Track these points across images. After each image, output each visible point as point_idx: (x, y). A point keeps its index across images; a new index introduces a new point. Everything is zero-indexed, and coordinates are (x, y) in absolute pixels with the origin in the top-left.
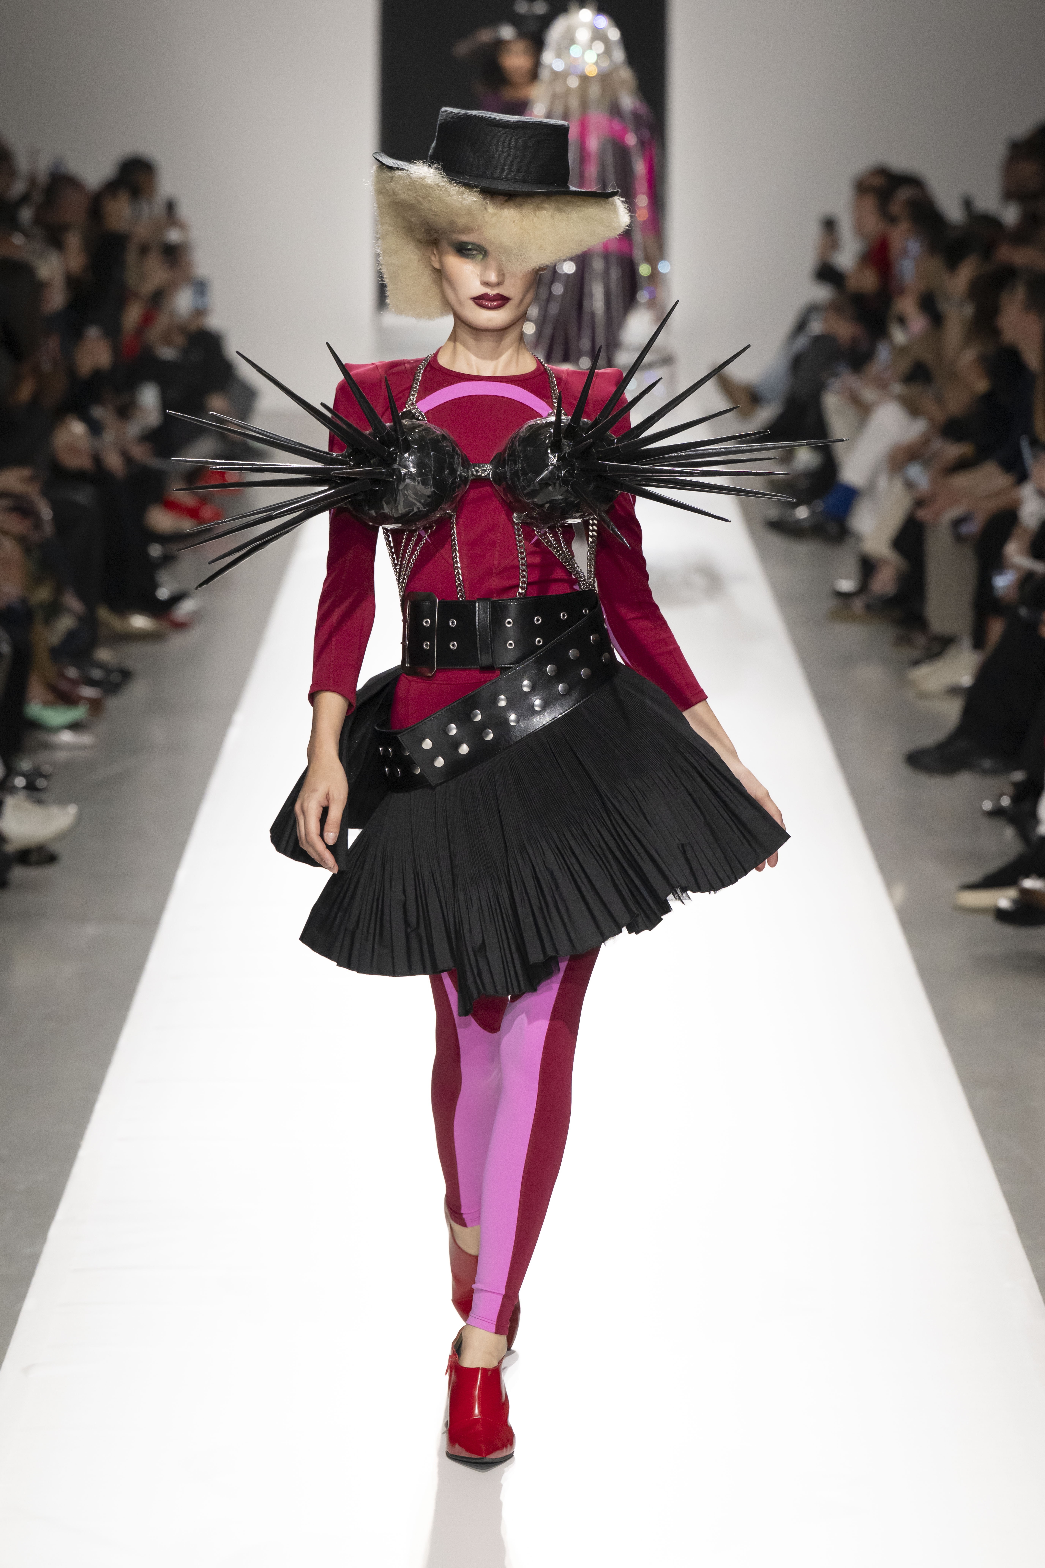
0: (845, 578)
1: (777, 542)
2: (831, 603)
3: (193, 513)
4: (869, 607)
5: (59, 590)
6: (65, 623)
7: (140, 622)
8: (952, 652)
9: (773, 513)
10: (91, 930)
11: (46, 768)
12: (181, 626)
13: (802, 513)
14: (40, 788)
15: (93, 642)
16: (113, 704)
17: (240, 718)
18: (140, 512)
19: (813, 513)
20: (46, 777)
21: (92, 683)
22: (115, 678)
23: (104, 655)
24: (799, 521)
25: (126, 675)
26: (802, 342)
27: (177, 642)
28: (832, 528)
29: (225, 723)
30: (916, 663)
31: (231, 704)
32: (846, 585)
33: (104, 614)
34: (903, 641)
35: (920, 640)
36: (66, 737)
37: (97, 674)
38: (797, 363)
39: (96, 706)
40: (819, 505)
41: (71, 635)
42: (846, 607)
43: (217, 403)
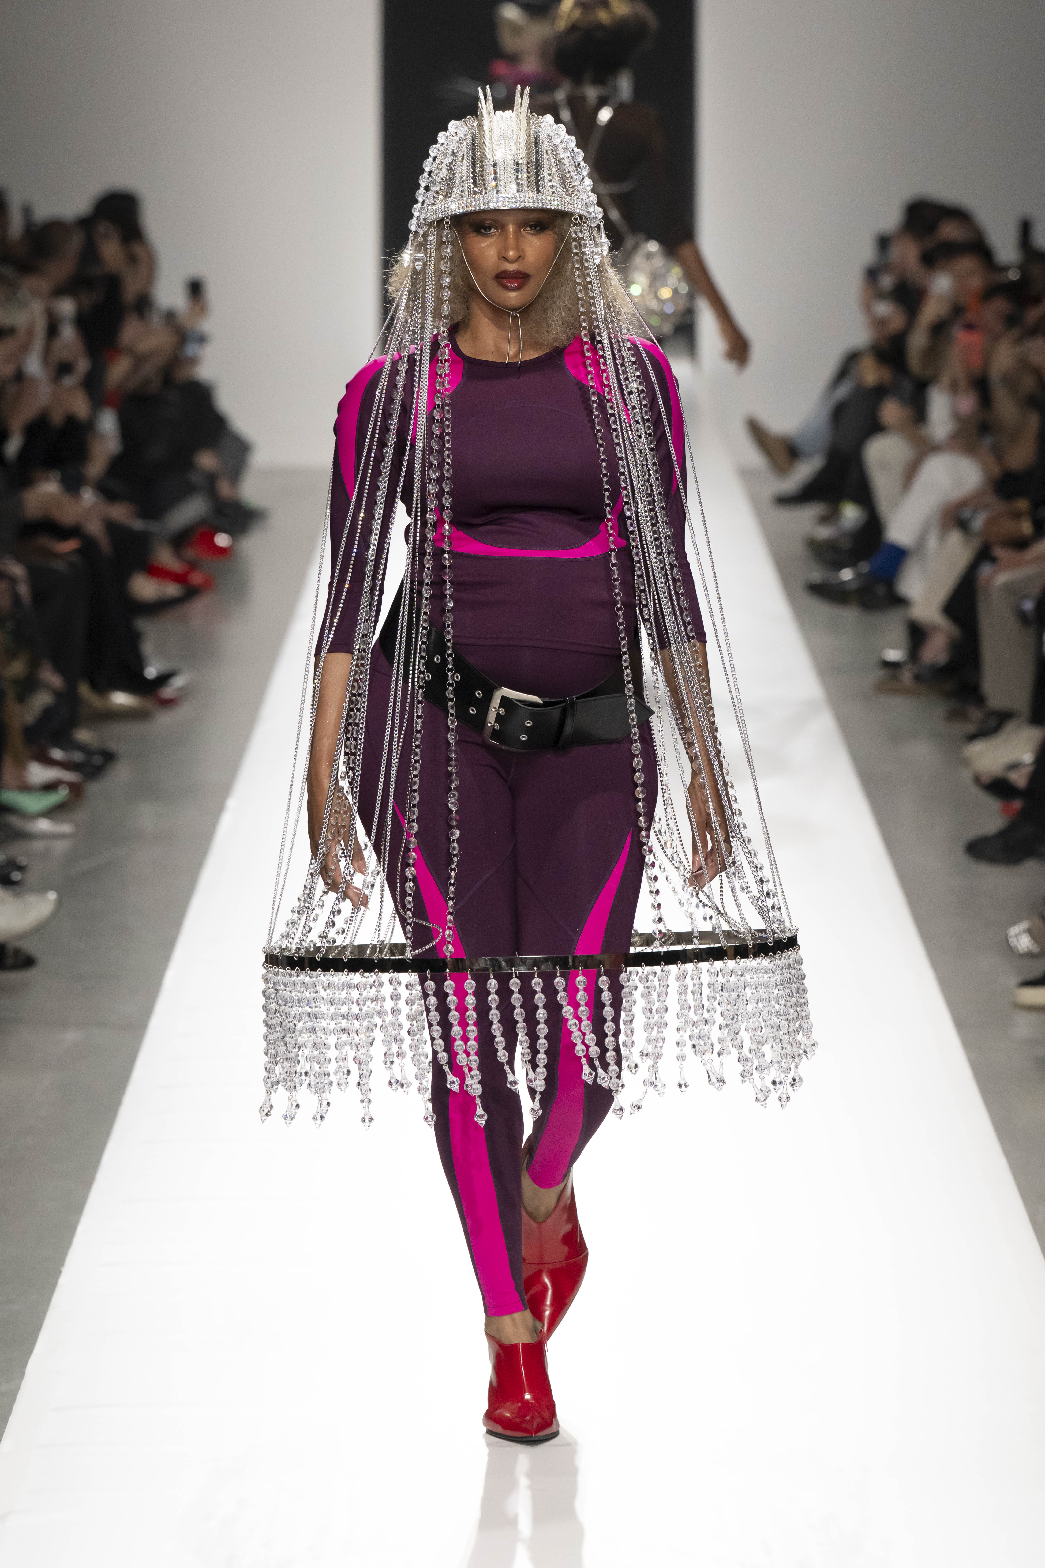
0: (892, 648)
1: (817, 606)
2: (879, 674)
3: (179, 578)
4: (918, 678)
5: (34, 665)
6: (42, 700)
7: (121, 699)
8: (1010, 728)
9: (817, 575)
10: (71, 1037)
11: (22, 860)
12: (168, 703)
13: (847, 575)
14: (16, 880)
15: (74, 721)
16: (93, 788)
17: (232, 803)
18: (123, 579)
19: (859, 576)
20: (21, 869)
21: (70, 766)
22: (97, 760)
23: (84, 735)
24: (843, 584)
25: (109, 757)
26: (844, 390)
27: (165, 720)
28: (880, 594)
29: (220, 809)
30: (972, 737)
31: (225, 789)
32: (894, 655)
33: (84, 690)
34: (957, 715)
35: (975, 714)
36: (44, 825)
37: (79, 757)
38: (839, 413)
39: (76, 791)
40: (865, 567)
41: (48, 713)
42: (894, 678)
43: (207, 460)
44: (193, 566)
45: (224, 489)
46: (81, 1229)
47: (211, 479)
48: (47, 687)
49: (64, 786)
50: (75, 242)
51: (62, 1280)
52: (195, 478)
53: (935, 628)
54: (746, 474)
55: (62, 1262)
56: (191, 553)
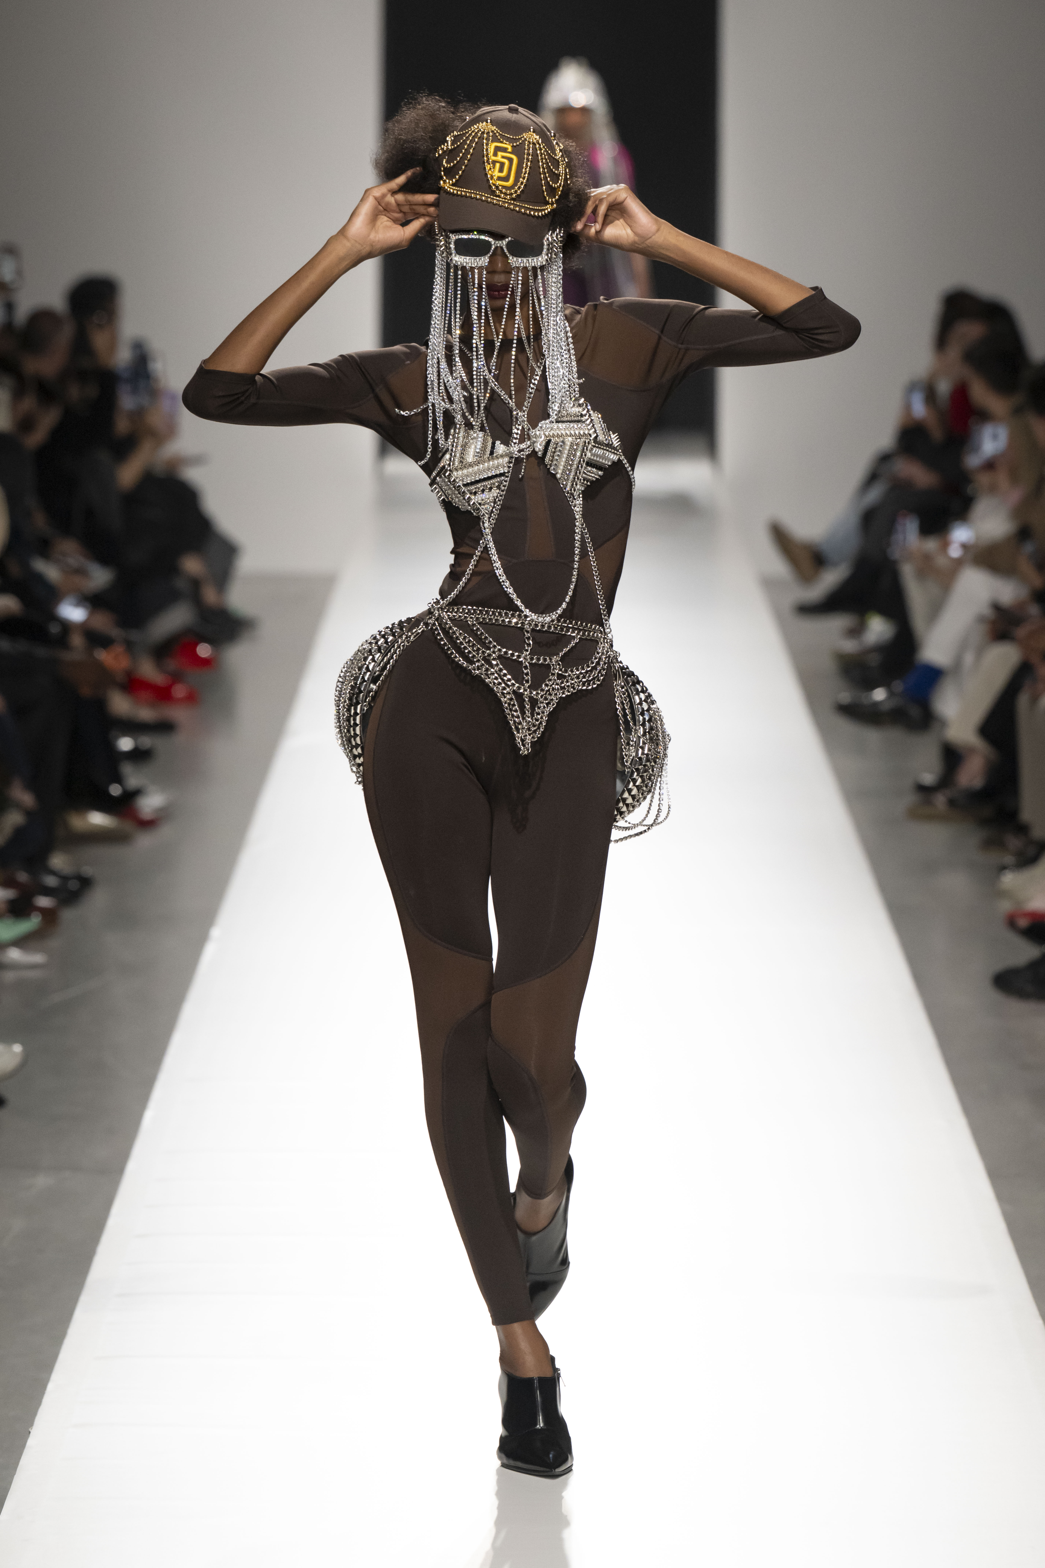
0: (926, 768)
1: (846, 727)
2: (910, 799)
3: (162, 691)
4: (952, 804)
6: (12, 819)
7: (97, 819)
9: (845, 693)
10: (42, 1181)
12: (147, 825)
13: (879, 695)
15: (50, 845)
16: (68, 915)
17: (216, 932)
19: (893, 696)
21: (47, 891)
22: (73, 885)
23: (59, 861)
24: (876, 704)
25: (86, 883)
26: (875, 494)
27: (145, 841)
28: (915, 711)
29: (202, 939)
32: (928, 778)
34: (992, 843)
35: (1014, 842)
36: (15, 955)
37: (51, 881)
38: (868, 519)
39: (50, 917)
40: (898, 686)
41: (19, 834)
42: (928, 802)
43: (192, 565)
44: (176, 678)
45: (210, 595)
46: (50, 1387)
47: (196, 584)
48: (18, 806)
49: (38, 913)
50: (65, 335)
51: (31, 1442)
52: (181, 584)
53: (971, 750)
54: (769, 584)
55: (30, 1422)
56: (172, 664)
